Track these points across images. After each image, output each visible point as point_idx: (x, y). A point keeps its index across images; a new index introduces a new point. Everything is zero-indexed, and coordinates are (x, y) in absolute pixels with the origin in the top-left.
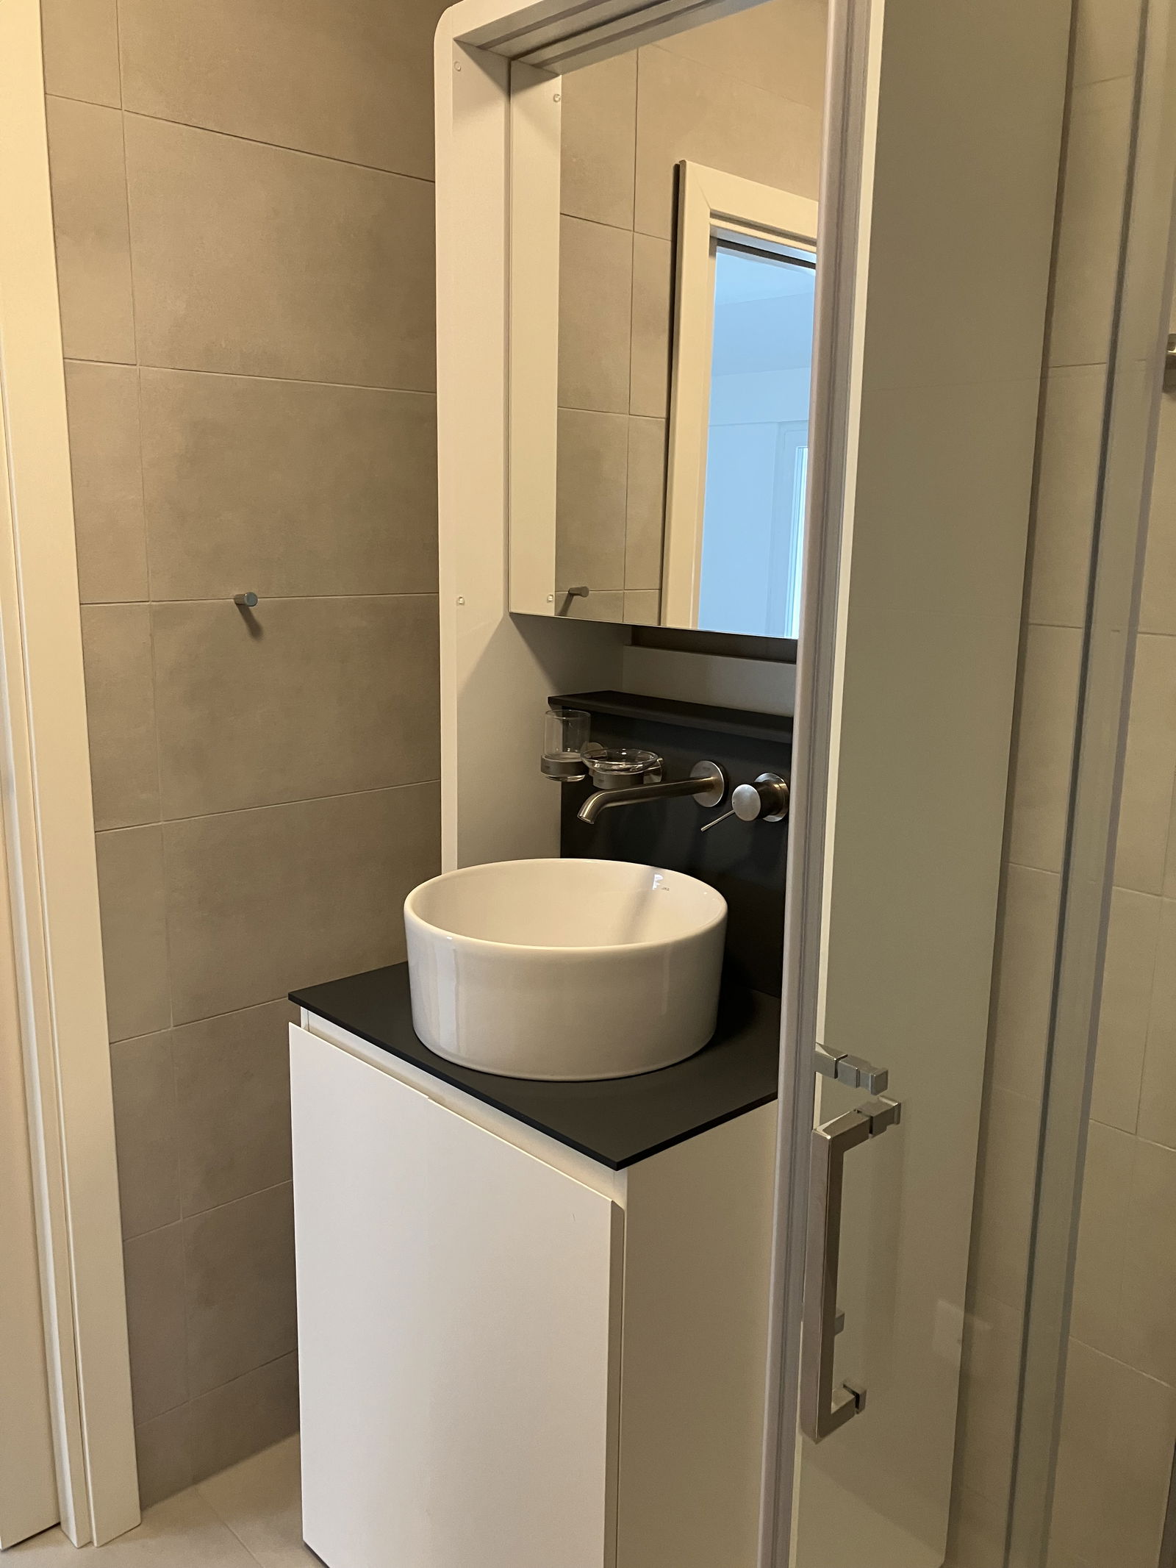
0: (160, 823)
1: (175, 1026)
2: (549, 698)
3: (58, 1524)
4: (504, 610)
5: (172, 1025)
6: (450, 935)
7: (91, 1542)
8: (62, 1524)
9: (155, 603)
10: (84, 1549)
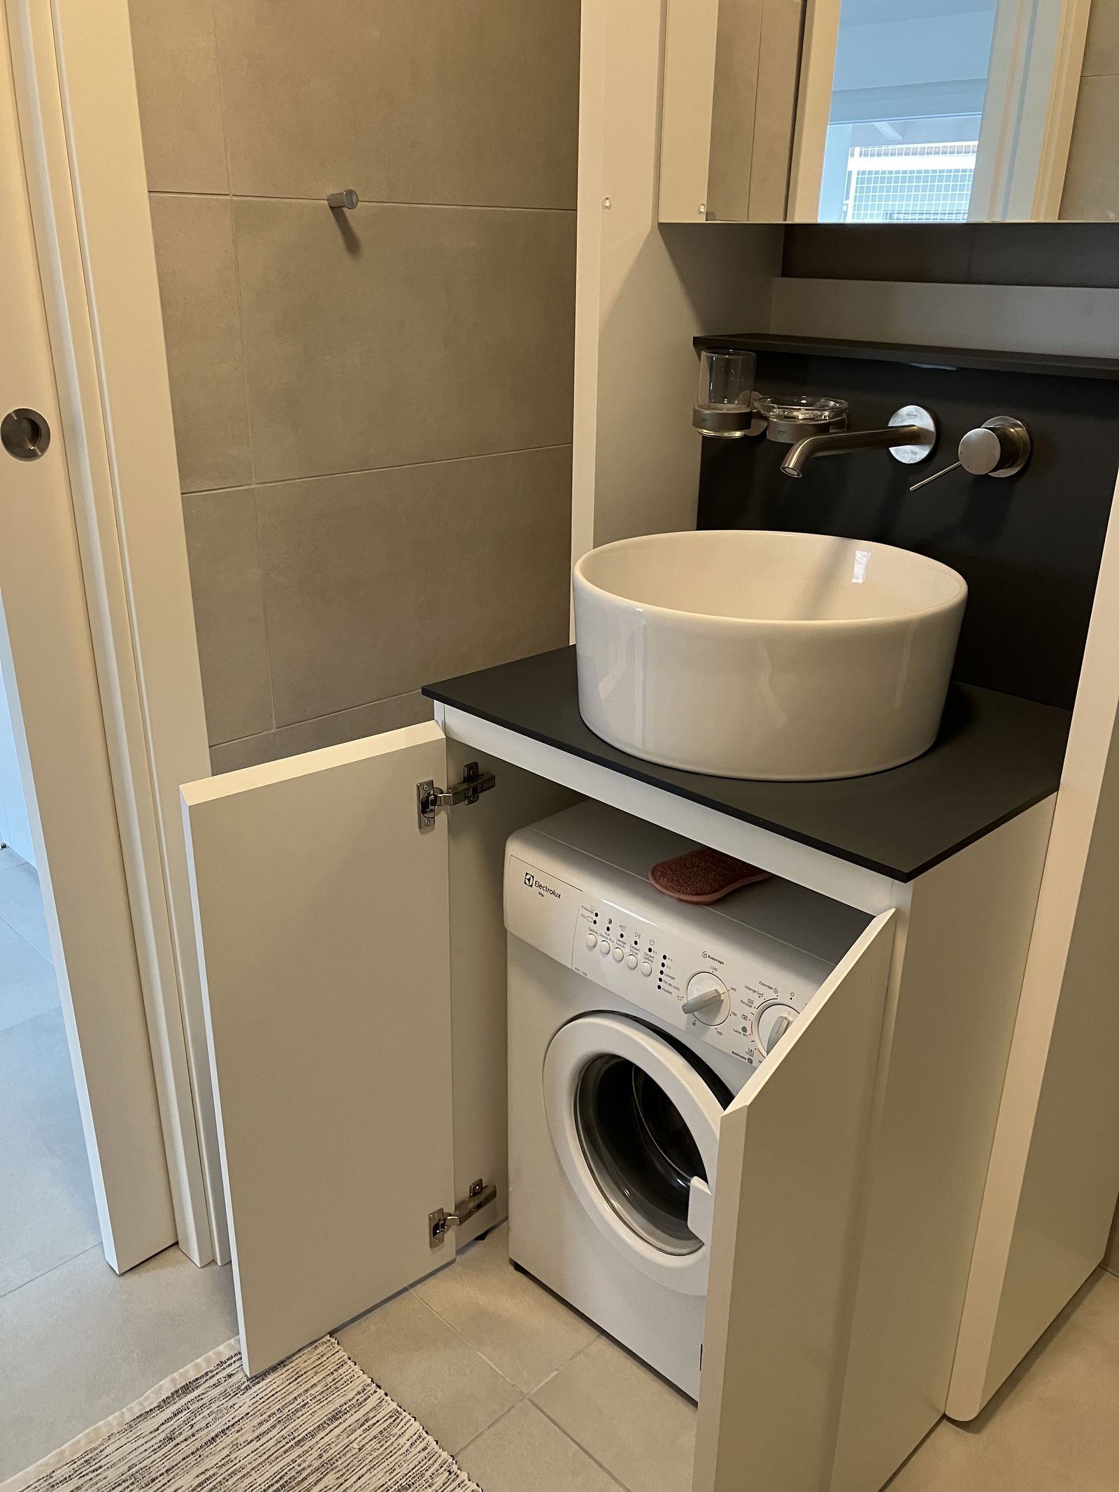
0: (252, 486)
1: (277, 728)
2: (694, 338)
3: (177, 1243)
4: (653, 219)
5: (274, 727)
6: (641, 607)
7: (214, 1261)
8: (179, 1243)
9: (235, 198)
10: (207, 1268)
